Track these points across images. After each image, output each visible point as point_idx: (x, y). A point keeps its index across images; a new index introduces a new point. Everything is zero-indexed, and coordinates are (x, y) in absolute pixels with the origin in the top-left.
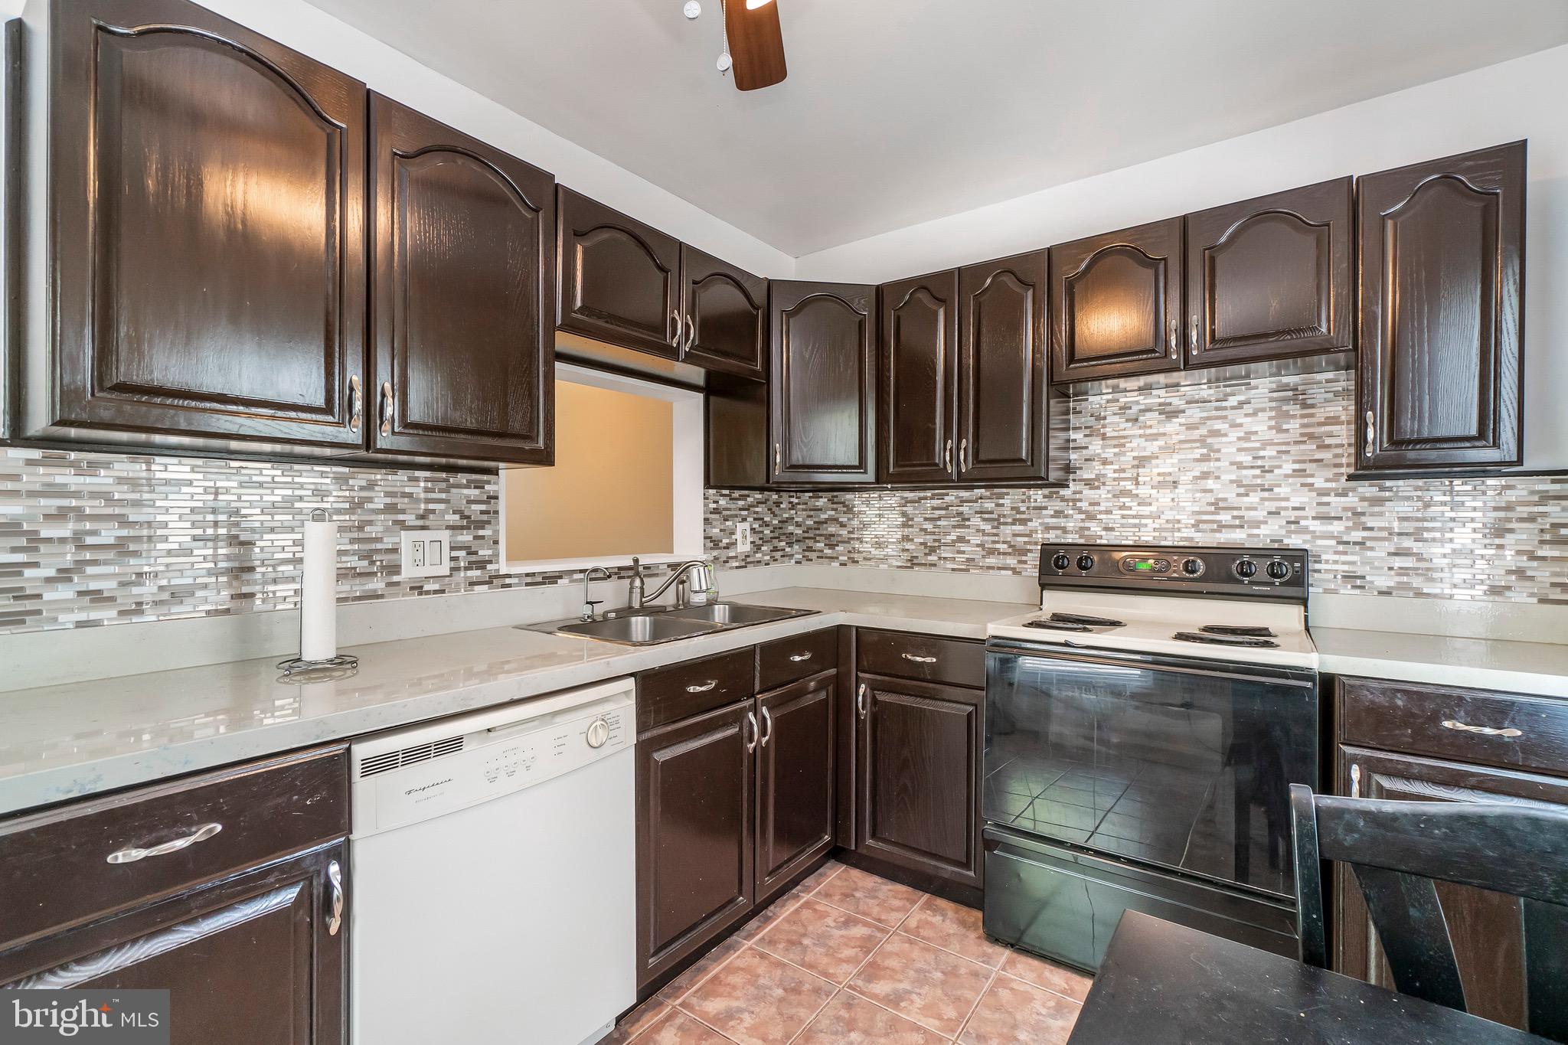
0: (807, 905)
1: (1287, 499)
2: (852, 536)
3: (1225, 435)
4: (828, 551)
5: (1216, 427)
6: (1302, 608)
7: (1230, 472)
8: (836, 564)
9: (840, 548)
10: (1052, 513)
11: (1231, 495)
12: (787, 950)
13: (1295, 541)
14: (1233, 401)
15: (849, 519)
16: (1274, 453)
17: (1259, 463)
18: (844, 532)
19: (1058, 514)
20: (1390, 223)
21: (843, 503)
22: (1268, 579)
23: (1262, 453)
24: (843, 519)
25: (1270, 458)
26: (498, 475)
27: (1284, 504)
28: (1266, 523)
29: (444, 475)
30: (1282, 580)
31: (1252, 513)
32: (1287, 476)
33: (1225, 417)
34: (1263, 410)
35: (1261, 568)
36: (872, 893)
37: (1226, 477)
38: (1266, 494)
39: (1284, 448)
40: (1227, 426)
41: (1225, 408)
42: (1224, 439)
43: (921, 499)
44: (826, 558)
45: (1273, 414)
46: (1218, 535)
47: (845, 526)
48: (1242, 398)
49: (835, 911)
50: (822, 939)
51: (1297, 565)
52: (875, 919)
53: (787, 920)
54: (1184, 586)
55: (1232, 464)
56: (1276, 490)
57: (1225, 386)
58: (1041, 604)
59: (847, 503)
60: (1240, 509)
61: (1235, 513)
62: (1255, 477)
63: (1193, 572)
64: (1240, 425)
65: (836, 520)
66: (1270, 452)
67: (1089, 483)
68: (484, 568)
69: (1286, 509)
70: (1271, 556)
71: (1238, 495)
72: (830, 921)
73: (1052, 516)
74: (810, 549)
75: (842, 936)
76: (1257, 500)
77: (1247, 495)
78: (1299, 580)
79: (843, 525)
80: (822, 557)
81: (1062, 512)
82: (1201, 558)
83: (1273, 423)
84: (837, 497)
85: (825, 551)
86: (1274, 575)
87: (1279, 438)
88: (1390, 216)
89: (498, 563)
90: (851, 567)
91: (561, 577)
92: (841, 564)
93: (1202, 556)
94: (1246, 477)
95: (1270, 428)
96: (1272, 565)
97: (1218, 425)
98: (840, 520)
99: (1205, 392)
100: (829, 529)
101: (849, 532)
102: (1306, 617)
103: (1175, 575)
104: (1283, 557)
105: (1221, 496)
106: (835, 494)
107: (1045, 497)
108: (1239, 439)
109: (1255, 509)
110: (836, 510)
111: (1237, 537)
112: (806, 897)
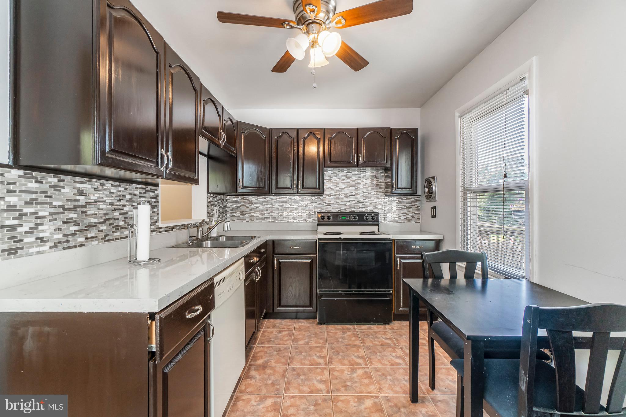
0: (264, 332)
1: (373, 200)
2: (251, 211)
3: (361, 184)
4: (241, 217)
5: (359, 182)
6: (378, 226)
7: (362, 193)
8: (245, 221)
9: (247, 216)
10: (318, 203)
11: (362, 199)
12: (268, 343)
13: (375, 211)
14: (362, 175)
15: (250, 205)
16: (371, 189)
17: (368, 191)
18: (248, 210)
19: (320, 204)
20: (397, 140)
21: (248, 200)
22: (371, 220)
23: (368, 189)
24: (248, 206)
25: (370, 190)
26: (158, 187)
27: (373, 202)
28: (369, 206)
29: (144, 186)
30: (374, 220)
31: (366, 204)
32: (374, 195)
33: (360, 179)
34: (368, 178)
35: (370, 217)
36: (281, 324)
37: (361, 195)
38: (369, 199)
39: (373, 188)
40: (361, 182)
41: (360, 177)
42: (360, 185)
43: (277, 199)
44: (241, 219)
45: (370, 179)
46: (359, 209)
47: (248, 208)
48: (364, 175)
49: (275, 331)
50: (276, 338)
51: (377, 216)
52: (286, 329)
53: (262, 337)
54: (354, 223)
55: (362, 191)
56: (371, 198)
57: (361, 171)
58: (317, 230)
59: (249, 200)
60: (364, 203)
61: (363, 204)
62: (367, 195)
63: (356, 219)
64: (364, 182)
65: (245, 206)
66: (370, 189)
67: (328, 195)
68: (155, 225)
69: (373, 203)
70: (372, 214)
71: (364, 199)
72: (274, 333)
73: (318, 205)
74: (234, 216)
75: (281, 335)
76: (367, 200)
77: (365, 199)
78: (377, 220)
79: (247, 208)
80: (239, 219)
81: (321, 203)
82: (357, 216)
83: (370, 182)
84: (245, 197)
85: (240, 217)
86: (373, 219)
87: (372, 185)
88: (397, 138)
89: (158, 223)
90: (251, 222)
91: (174, 228)
92: (247, 221)
93: (357, 215)
94: (365, 195)
95: (370, 183)
96: (372, 216)
97: (360, 182)
98: (247, 206)
99: (357, 173)
100: (242, 209)
101: (250, 210)
102: (379, 229)
103: (351, 220)
104: (374, 215)
105: (360, 199)
106: (245, 196)
107: (316, 199)
108: (364, 185)
109: (367, 203)
110: (245, 202)
111: (363, 210)
112: (262, 330)
